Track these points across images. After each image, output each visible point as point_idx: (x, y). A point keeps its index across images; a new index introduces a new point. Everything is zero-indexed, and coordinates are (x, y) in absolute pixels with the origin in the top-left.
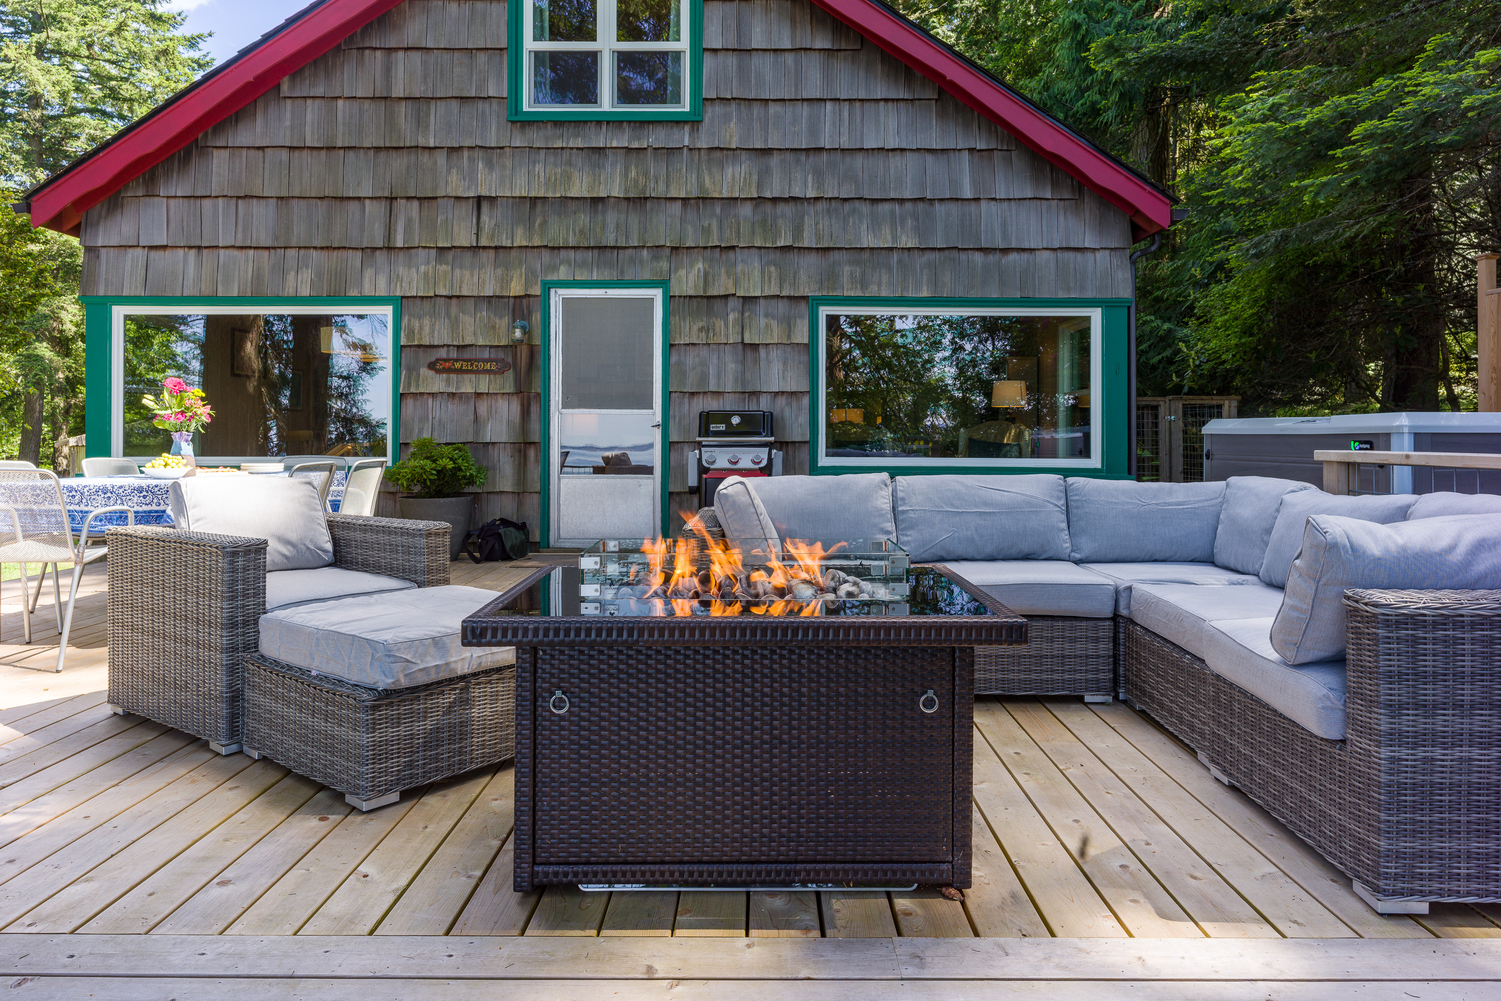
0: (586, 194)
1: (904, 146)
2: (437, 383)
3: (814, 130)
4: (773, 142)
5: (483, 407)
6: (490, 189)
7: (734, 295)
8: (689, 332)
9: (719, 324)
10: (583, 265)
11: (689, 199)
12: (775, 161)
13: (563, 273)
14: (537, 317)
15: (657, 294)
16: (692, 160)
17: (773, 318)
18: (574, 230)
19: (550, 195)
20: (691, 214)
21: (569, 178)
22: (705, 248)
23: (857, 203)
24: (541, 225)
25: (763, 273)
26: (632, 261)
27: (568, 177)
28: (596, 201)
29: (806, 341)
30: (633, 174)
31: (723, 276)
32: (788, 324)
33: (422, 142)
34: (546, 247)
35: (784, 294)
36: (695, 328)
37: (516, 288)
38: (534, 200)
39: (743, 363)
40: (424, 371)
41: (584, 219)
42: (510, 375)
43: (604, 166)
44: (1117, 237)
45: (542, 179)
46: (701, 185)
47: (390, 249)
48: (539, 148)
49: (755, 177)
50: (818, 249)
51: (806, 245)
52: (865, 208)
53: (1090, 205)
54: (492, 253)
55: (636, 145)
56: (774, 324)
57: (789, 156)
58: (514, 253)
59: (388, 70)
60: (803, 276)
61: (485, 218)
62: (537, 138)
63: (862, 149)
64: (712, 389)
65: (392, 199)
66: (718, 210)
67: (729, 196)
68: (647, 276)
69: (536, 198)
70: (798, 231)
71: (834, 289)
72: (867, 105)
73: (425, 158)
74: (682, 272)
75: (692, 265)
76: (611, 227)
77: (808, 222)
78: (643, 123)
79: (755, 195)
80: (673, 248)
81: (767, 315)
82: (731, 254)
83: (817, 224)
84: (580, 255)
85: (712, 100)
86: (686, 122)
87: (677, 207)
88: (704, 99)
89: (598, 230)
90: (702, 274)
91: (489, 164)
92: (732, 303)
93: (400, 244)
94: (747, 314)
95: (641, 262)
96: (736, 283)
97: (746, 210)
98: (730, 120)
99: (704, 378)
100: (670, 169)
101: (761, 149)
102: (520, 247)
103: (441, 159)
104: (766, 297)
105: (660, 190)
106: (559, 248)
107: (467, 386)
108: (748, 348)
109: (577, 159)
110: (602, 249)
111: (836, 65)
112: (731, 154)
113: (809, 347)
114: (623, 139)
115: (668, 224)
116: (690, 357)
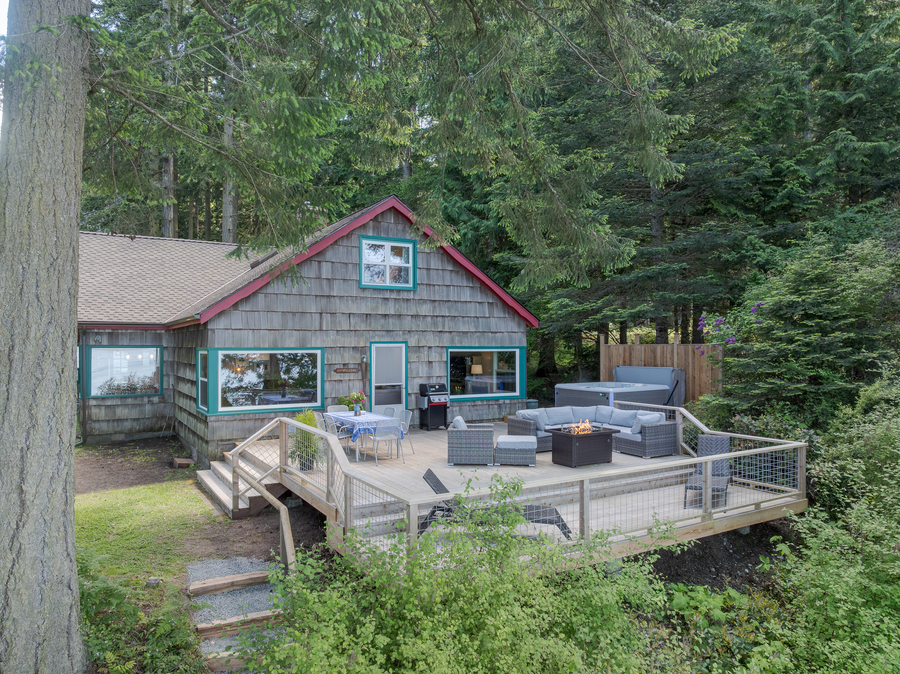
0: (383, 313)
1: (471, 301)
2: (337, 377)
3: (448, 296)
4: (437, 298)
5: (351, 384)
6: (353, 311)
7: (426, 346)
8: (413, 357)
9: (422, 355)
10: (382, 336)
11: (413, 315)
12: (437, 304)
13: (377, 339)
14: (368, 354)
15: (403, 345)
16: (414, 303)
17: (437, 353)
18: (380, 325)
19: (372, 313)
20: (414, 320)
22: (418, 331)
23: (459, 317)
24: (369, 323)
25: (434, 339)
26: (397, 335)
27: (377, 307)
28: (385, 316)
29: (446, 360)
30: (397, 307)
31: (423, 340)
32: (441, 355)
33: (331, 294)
34: (371, 330)
35: (441, 345)
36: (415, 357)
37: (362, 344)
38: (367, 315)
39: (429, 367)
40: (333, 372)
41: (382, 321)
42: (360, 373)
43: (388, 304)
44: (523, 329)
45: (370, 308)
46: (417, 311)
47: (320, 330)
48: (368, 297)
49: (432, 309)
50: (449, 332)
51: (446, 330)
52: (461, 319)
53: (517, 318)
54: (354, 332)
55: (398, 298)
56: (437, 355)
57: (441, 303)
58: (361, 332)
59: (320, 268)
60: (445, 340)
61: (352, 320)
62: (368, 294)
63: (460, 301)
64: (420, 376)
65: (321, 313)
66: (422, 319)
67: (425, 314)
68: (401, 340)
70: (444, 326)
71: (454, 344)
72: (462, 287)
73: (332, 299)
74: (412, 339)
75: (414, 336)
76: (391, 324)
77: (446, 323)
78: (399, 291)
79: (432, 315)
80: (409, 331)
81: (435, 352)
82: (425, 333)
83: (448, 324)
84: (381, 333)
85: (419, 284)
86: (412, 290)
87: (410, 318)
89: (387, 325)
90: (417, 339)
91: (353, 301)
92: (426, 349)
93: (324, 329)
94: (429, 352)
95: (400, 335)
96: (427, 342)
97: (429, 319)
98: (424, 291)
99: (418, 373)
100: (408, 306)
101: (433, 300)
102: (363, 330)
103: (337, 300)
104: (434, 347)
105: (405, 312)
106: (375, 331)
107: (346, 377)
108: (430, 362)
109: (380, 301)
110: (388, 331)
111: (453, 275)
112: (425, 301)
113: (446, 362)
114: (394, 296)
115: (407, 323)
116: (414, 366)
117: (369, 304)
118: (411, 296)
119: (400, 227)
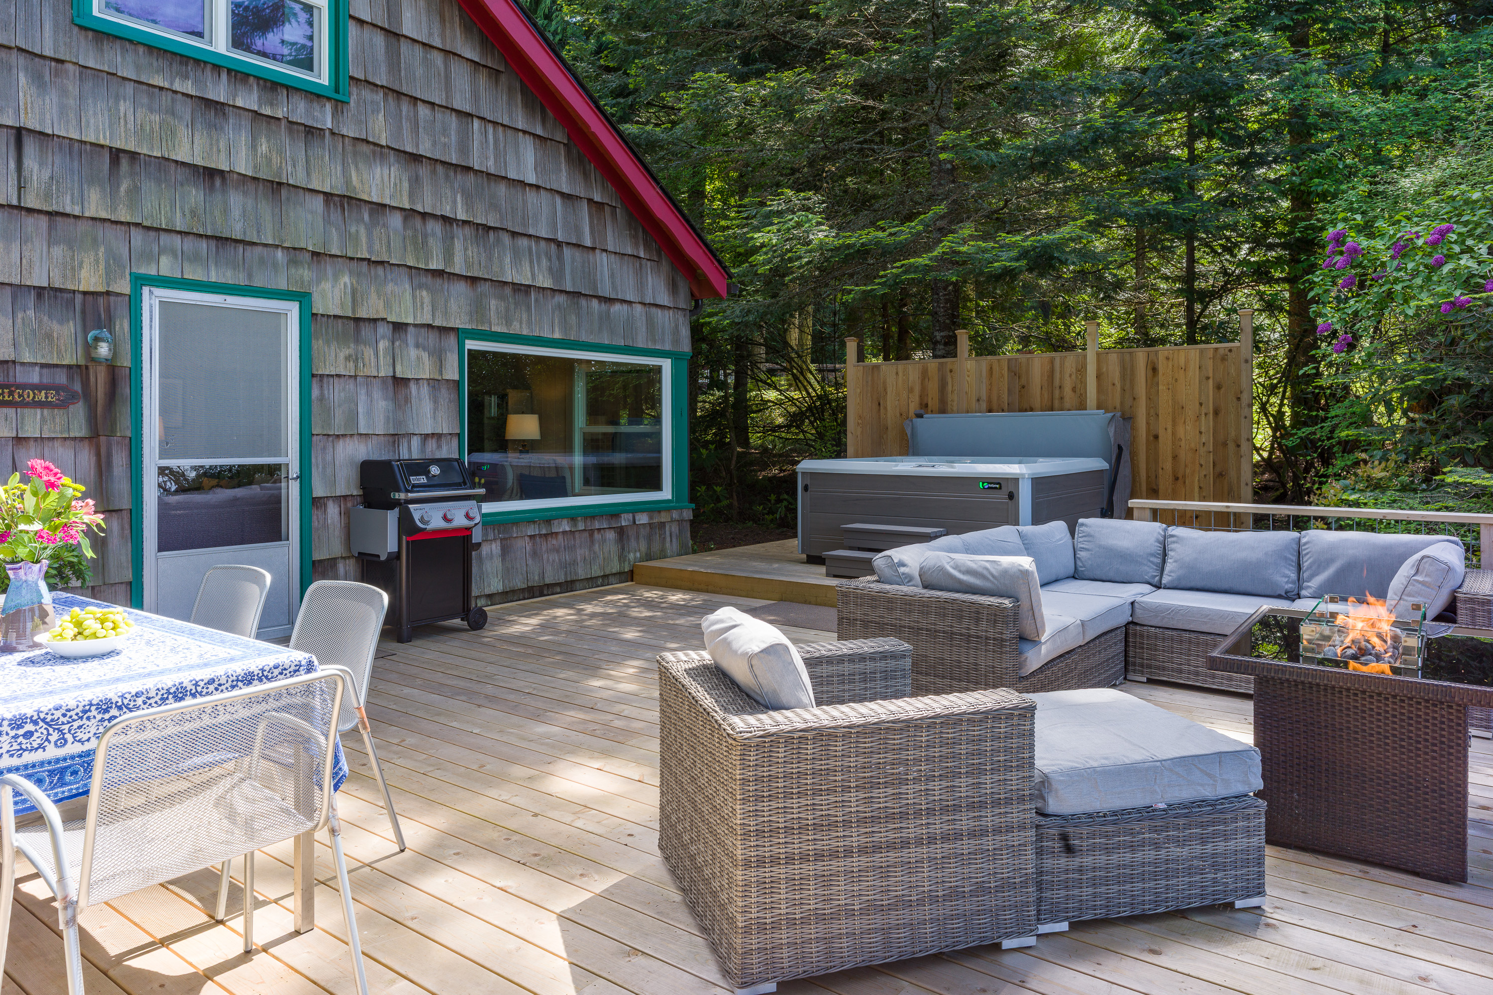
0: (199, 161)
1: (540, 184)
3: (464, 147)
4: (425, 149)
6: (42, 121)
7: (383, 319)
8: (336, 360)
9: (368, 352)
10: (195, 258)
11: (332, 195)
12: (423, 170)
13: (166, 267)
14: (123, 326)
15: (292, 310)
16: (335, 147)
17: (424, 349)
18: (182, 208)
19: (144, 150)
20: (335, 215)
21: (173, 133)
22: (352, 259)
23: (501, 232)
24: (128, 192)
25: (414, 297)
26: (262, 261)
27: (168, 130)
29: (456, 377)
30: (263, 147)
31: (374, 296)
32: (439, 358)
34: (137, 225)
35: (436, 324)
36: (342, 356)
37: (91, 280)
38: (116, 154)
39: (395, 399)
41: (195, 195)
42: (78, 410)
43: (222, 128)
44: (681, 299)
45: (131, 125)
46: (348, 182)
48: (124, 79)
49: (406, 185)
50: (466, 277)
51: (457, 271)
52: (506, 239)
53: (666, 265)
54: (43, 221)
55: (267, 111)
56: (425, 356)
57: (440, 169)
58: (82, 226)
60: (453, 306)
61: (31, 163)
63: (505, 178)
64: (362, 431)
66: (366, 217)
67: (379, 201)
68: (283, 285)
69: (119, 151)
70: (449, 255)
71: (483, 323)
72: (509, 132)
74: (326, 286)
75: (336, 278)
76: (236, 213)
77: (458, 245)
78: (275, 85)
79: (407, 206)
80: (315, 254)
81: (417, 346)
82: (380, 270)
83: (466, 249)
84: (189, 244)
85: (358, 80)
86: (329, 99)
87: (318, 203)
88: (351, 78)
89: (217, 213)
90: (349, 290)
91: (37, 79)
92: (383, 329)
94: (397, 343)
95: (275, 265)
96: (388, 305)
97: (396, 220)
98: (378, 112)
99: (351, 419)
100: (310, 153)
101: (411, 154)
102: (93, 219)
104: (415, 325)
105: (298, 177)
106: (158, 230)
107: (2, 426)
108: (399, 383)
109: (185, 110)
110: (222, 241)
111: (483, 80)
112: (380, 151)
113: (457, 384)
114: (249, 99)
115: (309, 223)
116: (337, 393)
117: (124, 107)
118: (325, 118)
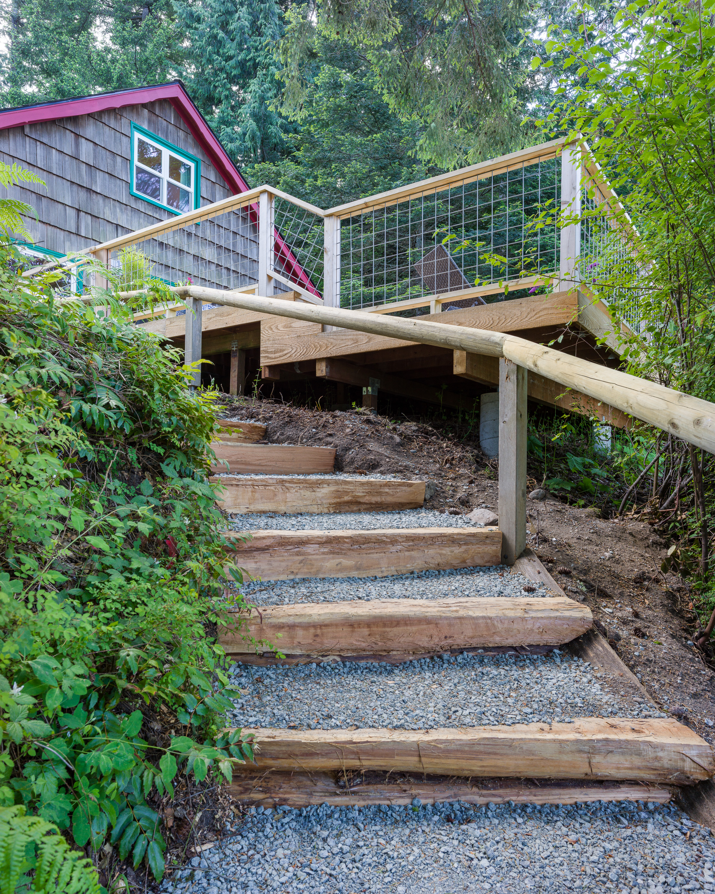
3: (234, 245)
4: (222, 243)
6: (122, 222)
11: (195, 255)
12: (222, 251)
20: (196, 262)
22: (200, 278)
30: (177, 237)
33: (94, 188)
41: (158, 250)
46: (200, 252)
47: (78, 235)
48: (141, 211)
49: (217, 255)
52: (247, 278)
57: (227, 251)
59: (77, 145)
63: (247, 257)
65: (78, 211)
66: (205, 265)
67: (209, 260)
73: (94, 196)
76: (169, 257)
79: (217, 263)
80: (189, 274)
83: (234, 280)
84: (157, 266)
87: (191, 258)
89: (164, 257)
91: (121, 210)
93: (83, 235)
95: (178, 276)
97: (213, 267)
98: (208, 229)
100: (189, 240)
101: (218, 245)
103: (101, 200)
105: (186, 249)
110: (165, 266)
111: (240, 221)
112: (209, 243)
115: (189, 264)
118: (193, 229)
119: (181, 134)
